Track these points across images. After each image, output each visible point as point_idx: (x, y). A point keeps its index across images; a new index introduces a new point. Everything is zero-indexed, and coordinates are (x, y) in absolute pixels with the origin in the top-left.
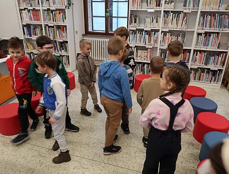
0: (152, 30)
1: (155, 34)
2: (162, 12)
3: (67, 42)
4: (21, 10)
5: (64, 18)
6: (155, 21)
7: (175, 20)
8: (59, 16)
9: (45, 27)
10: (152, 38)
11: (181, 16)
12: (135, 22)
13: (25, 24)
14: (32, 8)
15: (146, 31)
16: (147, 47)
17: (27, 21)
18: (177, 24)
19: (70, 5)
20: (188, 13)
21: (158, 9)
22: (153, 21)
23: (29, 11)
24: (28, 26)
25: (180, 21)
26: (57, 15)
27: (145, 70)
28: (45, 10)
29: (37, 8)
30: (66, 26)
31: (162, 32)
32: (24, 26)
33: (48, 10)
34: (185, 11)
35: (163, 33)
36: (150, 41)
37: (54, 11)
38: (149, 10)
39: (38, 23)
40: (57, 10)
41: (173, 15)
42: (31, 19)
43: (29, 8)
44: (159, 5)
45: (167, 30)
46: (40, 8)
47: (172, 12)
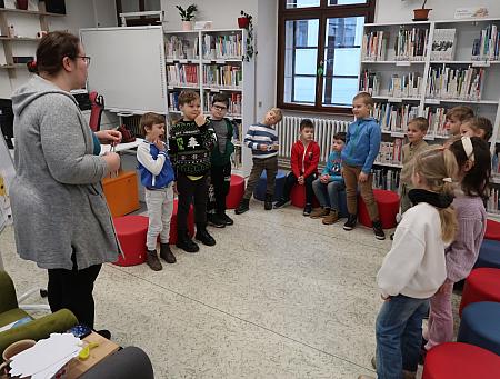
0: (405, 102)
1: (410, 110)
2: (427, 66)
3: (240, 121)
4: (168, 64)
5: (239, 78)
6: (411, 83)
7: (453, 83)
8: (231, 75)
9: (205, 95)
10: (405, 117)
11: (468, 73)
12: (371, 86)
13: (171, 87)
14: (185, 61)
15: (391, 104)
16: (394, 134)
17: (176, 83)
18: (459, 89)
19: (251, 55)
20: (483, 68)
21: (418, 60)
22: (407, 83)
23: (181, 66)
24: (176, 91)
25: (466, 85)
26: (227, 73)
27: (389, 182)
28: (207, 64)
29: (194, 61)
30: (240, 93)
31: (426, 105)
32: (170, 91)
33: (213, 63)
34: (476, 64)
35: (427, 109)
36: (399, 124)
37: (222, 65)
38: (399, 63)
39: (194, 86)
40: (227, 63)
41: (449, 72)
42: (182, 80)
43: (182, 61)
44: (420, 52)
45: (437, 102)
46: (200, 61)
47: (447, 65)
